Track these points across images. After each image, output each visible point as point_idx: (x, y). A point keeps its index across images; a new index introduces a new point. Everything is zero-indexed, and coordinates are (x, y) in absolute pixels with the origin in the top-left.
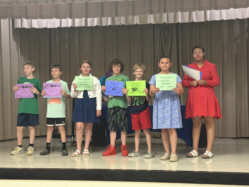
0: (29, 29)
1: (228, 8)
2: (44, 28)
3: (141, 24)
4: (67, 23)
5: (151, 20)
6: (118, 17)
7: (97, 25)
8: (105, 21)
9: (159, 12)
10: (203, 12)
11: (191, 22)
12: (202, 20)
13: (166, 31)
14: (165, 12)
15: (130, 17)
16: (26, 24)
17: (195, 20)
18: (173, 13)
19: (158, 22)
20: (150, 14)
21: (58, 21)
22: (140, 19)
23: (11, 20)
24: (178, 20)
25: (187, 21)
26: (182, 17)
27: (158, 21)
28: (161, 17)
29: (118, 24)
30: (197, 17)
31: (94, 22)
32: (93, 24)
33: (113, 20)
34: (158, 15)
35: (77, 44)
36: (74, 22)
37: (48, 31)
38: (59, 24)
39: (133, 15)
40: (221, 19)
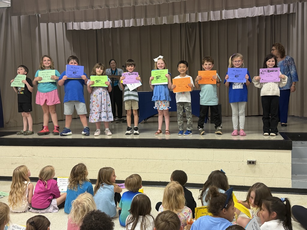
0: (78, 30)
1: (237, 9)
2: (90, 29)
3: (168, 23)
5: (176, 20)
6: (150, 19)
7: (133, 25)
8: (139, 22)
9: (181, 13)
10: (219, 12)
11: (209, 20)
12: (219, 19)
15: (159, 18)
17: (212, 19)
19: (182, 22)
20: (175, 15)
21: (101, 23)
22: (167, 19)
24: (199, 19)
25: (206, 20)
26: (202, 17)
28: (185, 17)
29: (150, 24)
31: (130, 23)
32: (129, 25)
33: (145, 21)
34: (181, 16)
35: (118, 42)
36: (114, 24)
37: (95, 32)
38: (102, 26)
39: (161, 16)
40: (234, 18)
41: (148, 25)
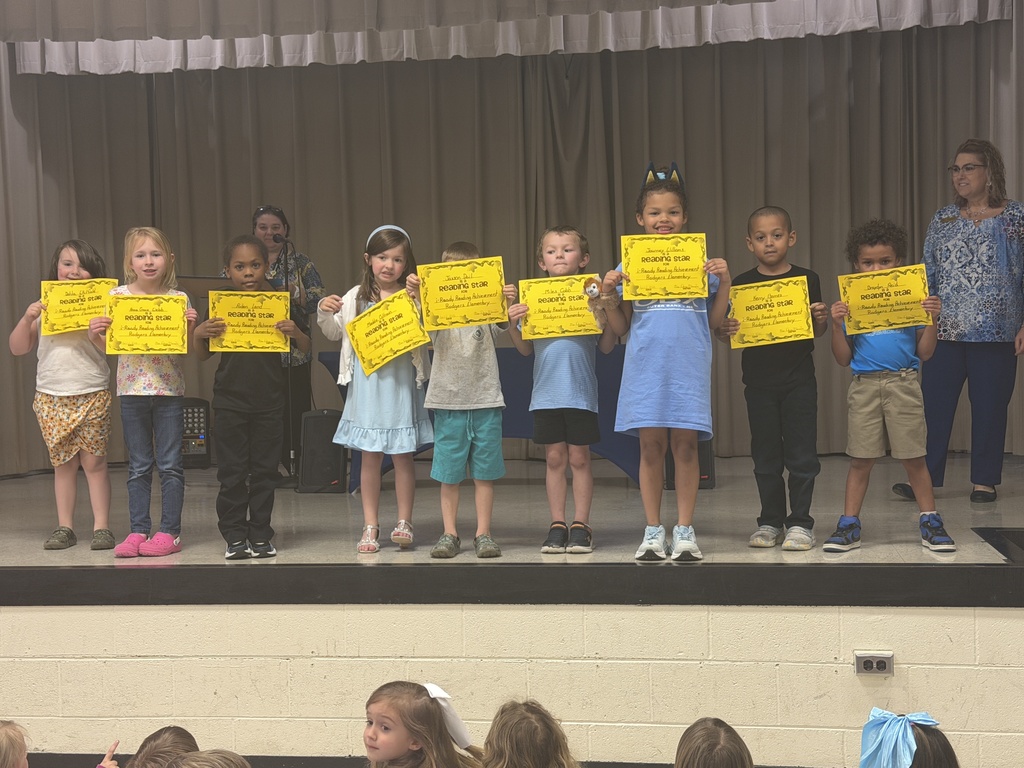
0: (68, 76)
2: (124, 73)
3: (473, 55)
5: (508, 41)
7: (316, 61)
8: (346, 49)
10: (691, 10)
11: (649, 46)
13: (567, 82)
15: (432, 29)
16: (57, 59)
17: (662, 40)
18: (587, 16)
19: (532, 49)
20: (502, 20)
21: (174, 45)
22: (468, 38)
23: (3, 45)
25: (634, 43)
27: (532, 42)
28: (544, 30)
29: (392, 58)
30: (671, 29)
32: (301, 57)
33: (373, 43)
35: (248, 130)
36: (231, 50)
40: (752, 37)
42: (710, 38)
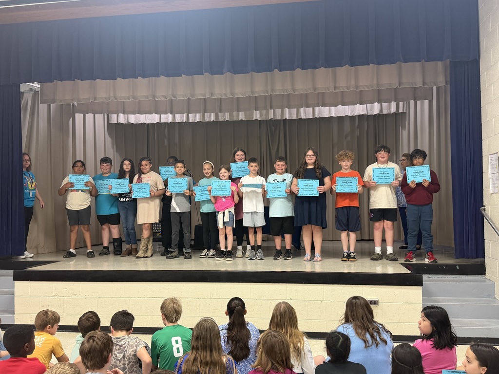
0: (125, 124)
1: (336, 105)
2: (142, 123)
3: (246, 120)
4: (167, 118)
5: (257, 116)
6: (222, 114)
7: (200, 120)
8: (208, 117)
9: (265, 108)
10: (312, 108)
11: (299, 118)
12: (311, 117)
13: (273, 127)
14: (271, 109)
15: (235, 113)
16: (122, 119)
17: (303, 116)
18: (280, 110)
19: (264, 118)
20: (256, 110)
21: (157, 116)
22: (245, 115)
23: (105, 114)
24: (286, 116)
25: (294, 117)
26: (290, 113)
27: (264, 116)
28: (267, 113)
29: (222, 120)
30: (305, 114)
31: (195, 117)
32: (195, 120)
33: (217, 116)
34: (264, 112)
35: (177, 140)
36: (174, 118)
37: (146, 126)
38: (159, 119)
39: (238, 111)
40: (330, 116)
41: (220, 120)
42: (317, 116)
